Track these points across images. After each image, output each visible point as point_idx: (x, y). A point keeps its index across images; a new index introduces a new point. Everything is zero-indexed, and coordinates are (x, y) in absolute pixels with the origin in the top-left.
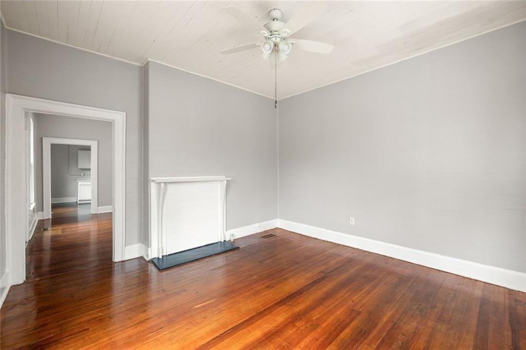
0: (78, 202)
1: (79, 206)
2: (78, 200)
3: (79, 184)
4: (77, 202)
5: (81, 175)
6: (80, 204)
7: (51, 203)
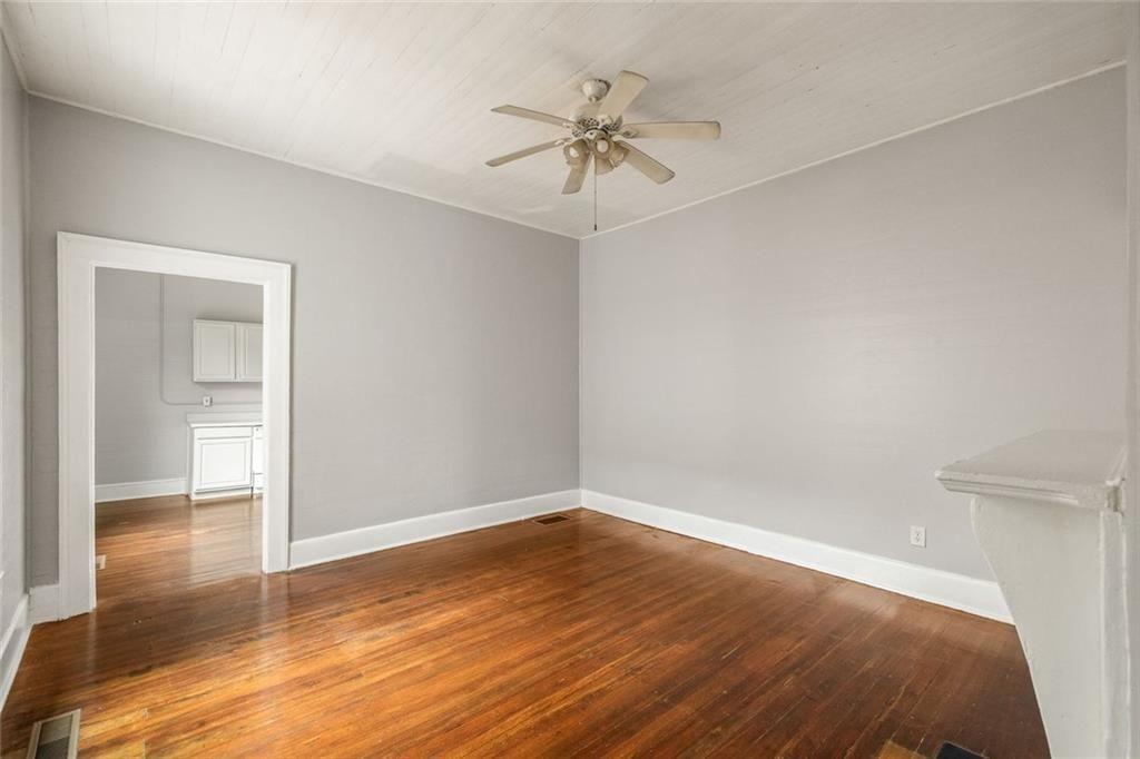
0: (194, 497)
1: (195, 512)
2: (194, 490)
3: (198, 433)
4: (187, 497)
5: (202, 403)
6: (201, 505)
7: (92, 501)
